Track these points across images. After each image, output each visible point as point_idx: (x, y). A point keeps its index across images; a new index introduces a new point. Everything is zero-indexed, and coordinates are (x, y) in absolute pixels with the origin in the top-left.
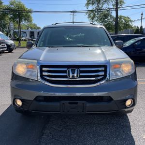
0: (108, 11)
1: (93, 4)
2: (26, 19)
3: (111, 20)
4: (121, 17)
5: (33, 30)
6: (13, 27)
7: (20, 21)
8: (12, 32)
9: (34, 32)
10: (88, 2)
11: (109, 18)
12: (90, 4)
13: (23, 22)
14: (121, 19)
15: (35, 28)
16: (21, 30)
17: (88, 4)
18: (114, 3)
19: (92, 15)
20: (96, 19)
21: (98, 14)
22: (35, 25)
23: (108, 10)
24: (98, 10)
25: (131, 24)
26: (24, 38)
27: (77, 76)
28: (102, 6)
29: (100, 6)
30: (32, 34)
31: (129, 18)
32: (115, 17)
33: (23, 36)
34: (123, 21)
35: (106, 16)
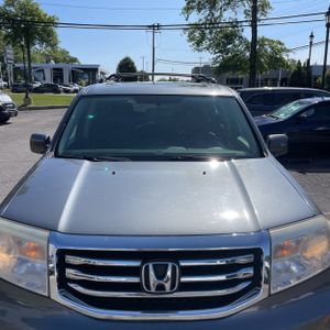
0: (234, 27)
1: (199, 10)
2: (42, 40)
3: (242, 48)
4: (263, 40)
5: (60, 65)
6: (12, 57)
7: (29, 43)
8: (10, 69)
9: (61, 70)
10: (188, 4)
11: (237, 42)
12: (193, 8)
13: (37, 46)
14: (262, 45)
15: (64, 60)
16: (33, 65)
17: (188, 9)
18: (248, 8)
19: (197, 34)
20: (206, 43)
21: (210, 33)
22: (64, 52)
23: (235, 24)
24: (212, 23)
25: (286, 58)
26: (38, 85)
27: (172, 286)
28: (221, 15)
29: (217, 14)
30: (58, 74)
31: (280, 43)
32: (250, 40)
33: (36, 79)
34: (269, 50)
35: (229, 38)
